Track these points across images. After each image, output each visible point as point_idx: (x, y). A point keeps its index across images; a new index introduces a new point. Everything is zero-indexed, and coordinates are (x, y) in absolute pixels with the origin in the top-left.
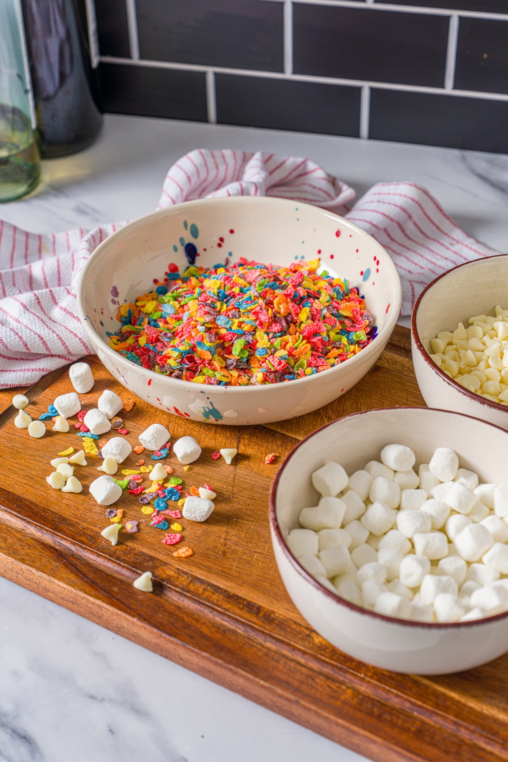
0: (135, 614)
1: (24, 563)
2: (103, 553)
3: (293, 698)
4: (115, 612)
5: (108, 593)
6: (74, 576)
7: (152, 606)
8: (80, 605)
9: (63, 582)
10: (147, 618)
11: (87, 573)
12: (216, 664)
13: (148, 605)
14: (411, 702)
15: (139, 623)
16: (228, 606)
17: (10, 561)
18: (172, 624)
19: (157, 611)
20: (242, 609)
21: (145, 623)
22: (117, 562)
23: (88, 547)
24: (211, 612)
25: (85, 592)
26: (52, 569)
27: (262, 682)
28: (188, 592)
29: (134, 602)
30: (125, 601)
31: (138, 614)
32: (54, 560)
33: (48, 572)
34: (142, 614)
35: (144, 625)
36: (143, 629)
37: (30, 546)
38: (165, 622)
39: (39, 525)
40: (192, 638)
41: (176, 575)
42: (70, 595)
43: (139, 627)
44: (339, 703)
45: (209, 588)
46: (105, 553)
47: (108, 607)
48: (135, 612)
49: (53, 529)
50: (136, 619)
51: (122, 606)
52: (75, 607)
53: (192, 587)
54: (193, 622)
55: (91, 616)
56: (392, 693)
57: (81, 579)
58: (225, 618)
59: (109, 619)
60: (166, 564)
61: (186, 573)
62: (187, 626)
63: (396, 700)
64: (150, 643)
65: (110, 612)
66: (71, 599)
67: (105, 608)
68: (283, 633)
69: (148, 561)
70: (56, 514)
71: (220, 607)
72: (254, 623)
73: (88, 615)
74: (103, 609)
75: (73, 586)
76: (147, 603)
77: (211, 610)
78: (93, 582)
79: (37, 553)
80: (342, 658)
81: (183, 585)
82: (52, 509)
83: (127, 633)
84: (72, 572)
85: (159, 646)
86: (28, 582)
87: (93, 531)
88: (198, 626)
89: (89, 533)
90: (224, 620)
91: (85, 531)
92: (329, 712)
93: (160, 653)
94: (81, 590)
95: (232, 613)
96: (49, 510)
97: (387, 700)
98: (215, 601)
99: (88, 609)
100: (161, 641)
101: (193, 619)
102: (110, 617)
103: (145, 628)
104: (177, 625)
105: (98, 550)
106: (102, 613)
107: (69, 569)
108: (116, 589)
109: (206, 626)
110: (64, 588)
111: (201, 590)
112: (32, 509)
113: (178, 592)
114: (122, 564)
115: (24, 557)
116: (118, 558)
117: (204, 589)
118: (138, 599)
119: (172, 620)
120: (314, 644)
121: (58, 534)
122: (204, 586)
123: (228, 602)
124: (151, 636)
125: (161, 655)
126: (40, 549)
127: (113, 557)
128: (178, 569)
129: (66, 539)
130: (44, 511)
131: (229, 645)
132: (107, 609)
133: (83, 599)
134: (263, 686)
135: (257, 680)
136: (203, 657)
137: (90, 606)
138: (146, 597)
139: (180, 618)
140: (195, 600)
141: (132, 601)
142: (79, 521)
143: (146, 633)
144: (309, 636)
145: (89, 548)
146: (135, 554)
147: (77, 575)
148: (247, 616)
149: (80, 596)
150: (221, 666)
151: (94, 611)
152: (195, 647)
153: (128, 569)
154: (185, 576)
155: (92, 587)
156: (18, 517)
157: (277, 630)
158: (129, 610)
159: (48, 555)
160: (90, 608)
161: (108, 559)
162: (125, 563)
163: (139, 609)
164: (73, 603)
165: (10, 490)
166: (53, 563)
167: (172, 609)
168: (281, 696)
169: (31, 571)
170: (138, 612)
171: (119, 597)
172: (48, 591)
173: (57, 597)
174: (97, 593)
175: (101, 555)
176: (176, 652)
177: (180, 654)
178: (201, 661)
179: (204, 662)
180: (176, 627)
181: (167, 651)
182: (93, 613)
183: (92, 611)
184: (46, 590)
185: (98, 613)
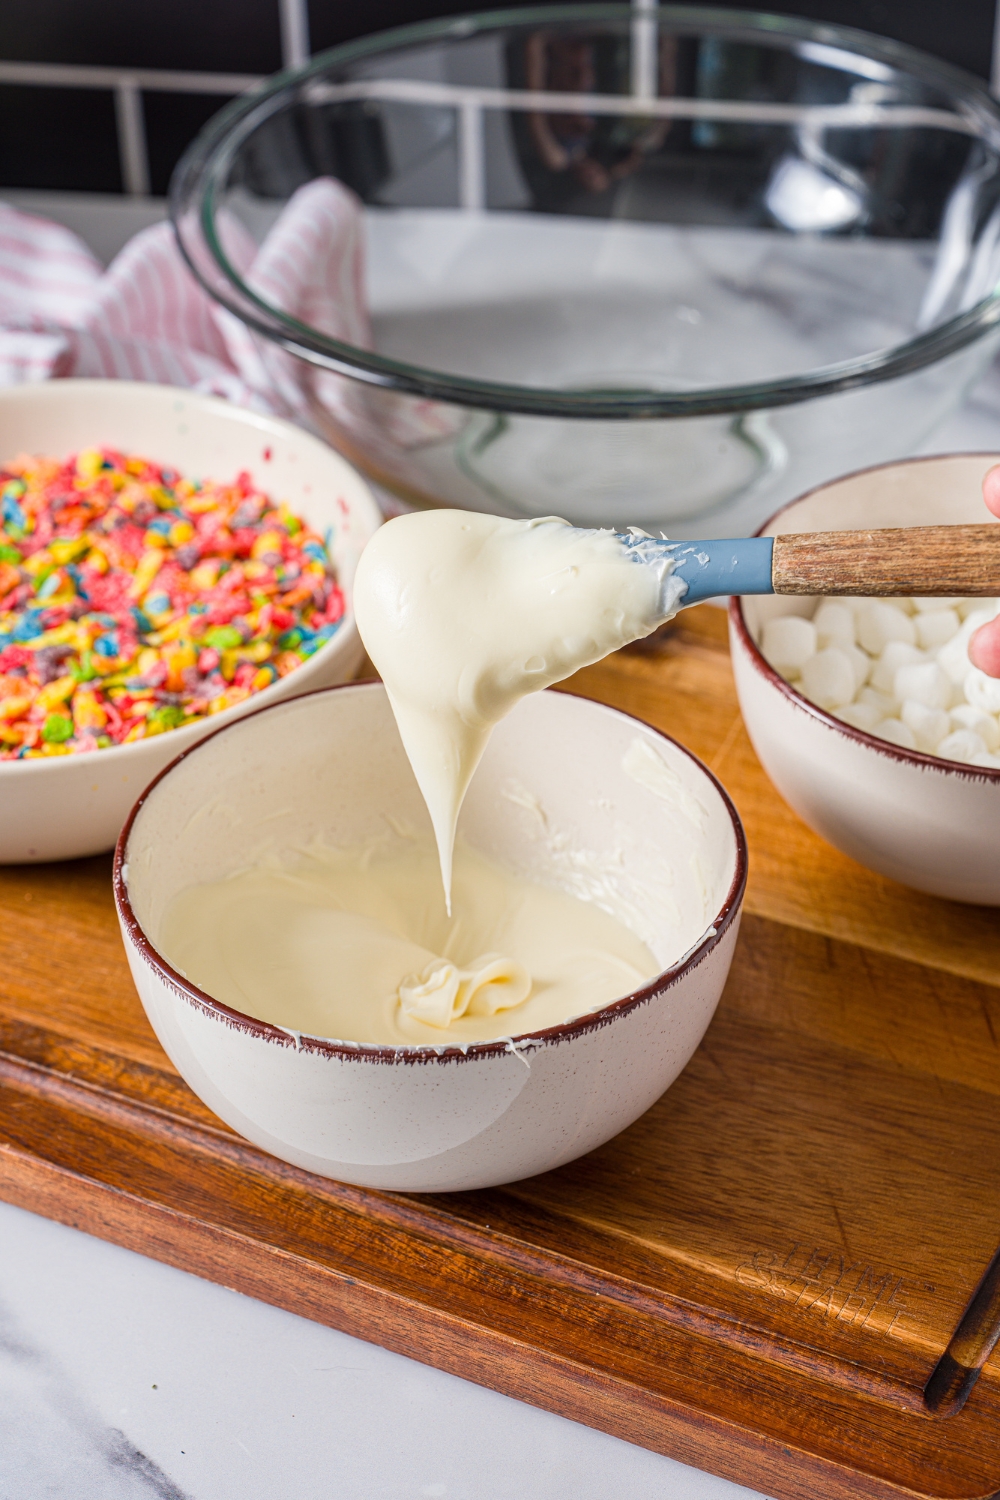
0: (6, 1137)
3: (342, 1276)
7: (42, 1120)
10: (31, 1143)
12: (180, 1222)
13: (33, 1120)
14: (587, 1273)
15: (15, 1154)
18: (85, 1152)
19: (53, 1130)
21: (26, 1153)
24: (168, 1128)
27: (276, 1251)
28: (119, 1090)
31: (12, 1137)
34: (21, 1136)
35: (25, 1157)
36: (23, 1165)
38: (71, 1149)
40: (128, 1176)
41: (92, 1061)
43: (14, 1161)
44: (437, 1281)
45: (163, 1082)
50: (7, 1146)
53: (126, 1082)
54: (131, 1146)
56: (548, 1257)
58: (198, 1137)
60: (70, 1041)
61: (112, 1056)
62: (117, 1155)
63: (559, 1272)
64: (38, 1197)
69: (32, 1037)
71: (186, 1115)
76: (31, 1115)
77: (169, 1124)
81: (108, 1078)
85: (59, 1200)
88: (140, 1152)
90: (194, 1142)
92: (416, 1298)
93: (60, 1217)
95: (213, 1126)
97: (539, 1272)
98: (176, 1106)
100: (63, 1189)
101: (129, 1140)
103: (27, 1164)
104: (94, 1154)
109: (157, 1152)
111: (145, 1087)
113: (97, 1093)
117: (151, 1084)
118: (12, 1108)
119: (84, 1144)
122: (152, 1079)
124: (41, 1180)
125: (65, 1223)
128: (96, 1050)
131: (206, 1185)
134: (277, 1259)
135: (267, 1247)
136: (152, 1212)
138: (28, 1105)
139: (101, 1140)
140: (134, 1107)
143: (31, 1173)
150: (190, 1225)
152: (133, 1193)
154: (112, 1062)
163: (13, 1126)
167: (84, 1125)
168: (316, 1277)
170: (11, 1133)
176: (95, 1211)
177: (104, 1212)
178: (148, 1221)
179: (154, 1222)
180: (92, 1158)
181: (76, 1211)
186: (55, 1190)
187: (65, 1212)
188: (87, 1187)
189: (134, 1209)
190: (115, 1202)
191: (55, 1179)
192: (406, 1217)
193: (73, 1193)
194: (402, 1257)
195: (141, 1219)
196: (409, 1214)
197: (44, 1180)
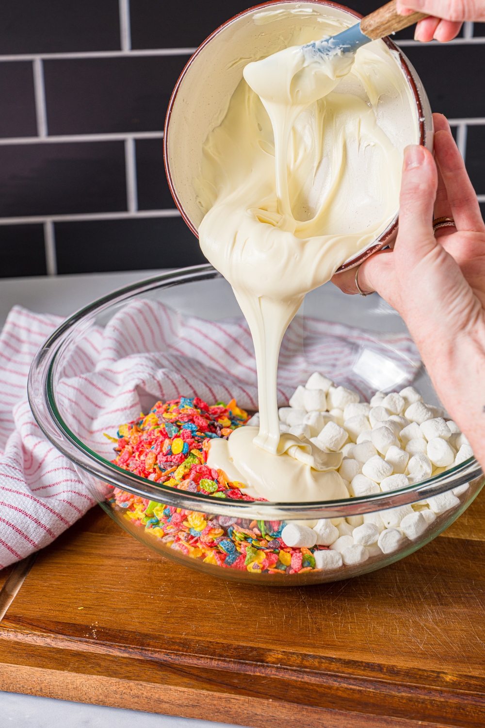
0: (268, 696)
1: (131, 680)
2: (203, 654)
4: (247, 700)
5: (231, 686)
6: (188, 679)
7: (279, 686)
8: (203, 706)
9: (180, 686)
10: (281, 697)
11: (199, 674)
12: (368, 719)
13: (276, 687)
15: (276, 703)
16: (350, 671)
17: (114, 681)
18: (308, 696)
19: (287, 690)
20: (364, 670)
21: (281, 702)
22: (222, 658)
23: (184, 653)
24: (335, 681)
25: (208, 690)
26: (162, 678)
27: (420, 723)
28: (306, 667)
29: (260, 687)
30: (251, 688)
31: (270, 696)
32: (159, 671)
33: (160, 682)
34: (274, 694)
35: (281, 704)
37: (127, 665)
38: (301, 697)
39: (123, 645)
40: (334, 703)
41: (286, 657)
42: (191, 697)
43: (275, 707)
45: (323, 661)
46: (206, 654)
47: (237, 697)
48: (266, 695)
49: (140, 646)
51: (251, 693)
52: (196, 711)
53: (306, 663)
54: (327, 690)
55: (216, 714)
57: (197, 680)
58: (352, 681)
59: (239, 710)
60: (270, 650)
61: (294, 653)
62: (323, 695)
65: (240, 702)
66: (191, 703)
67: (234, 699)
68: (414, 680)
69: (251, 651)
70: (135, 632)
71: (343, 672)
72: (383, 678)
73: (212, 715)
74: (233, 701)
75: (192, 688)
76: (273, 685)
77: (335, 679)
78: (209, 680)
79: (137, 668)
80: (479, 687)
81: (298, 663)
82: (127, 629)
83: (261, 720)
84: (183, 676)
85: (300, 721)
86: (136, 700)
87: (181, 639)
88: (333, 692)
89: (178, 641)
90: (350, 684)
91: (173, 640)
94: (203, 689)
95: (358, 675)
96: (125, 631)
98: (336, 670)
99: (213, 707)
100: (303, 715)
101: (324, 688)
102: (240, 708)
103: (283, 707)
104: (313, 696)
105: (196, 653)
106: (231, 706)
107: (179, 675)
108: (236, 681)
109: (340, 690)
110: (184, 692)
111: (317, 664)
112: (107, 633)
113: (295, 671)
114: (228, 659)
115: (127, 675)
116: (221, 656)
117: (319, 662)
118: (263, 683)
119: (305, 693)
120: (447, 682)
121: (148, 648)
122: (317, 660)
123: (348, 667)
126: (138, 665)
127: (215, 655)
128: (284, 652)
129: (158, 652)
130: (121, 633)
131: (372, 701)
132: (237, 699)
133: (207, 697)
135: (415, 721)
136: (352, 717)
137: (215, 702)
138: (269, 681)
139: (312, 690)
140: (316, 673)
141: (258, 687)
142: (161, 634)
143: (284, 711)
144: (438, 677)
145: (186, 654)
146: (235, 649)
147: (190, 678)
148: (373, 674)
149: (204, 694)
151: (220, 707)
152: (342, 710)
153: (234, 662)
154: (295, 656)
155: (211, 684)
156: (97, 643)
157: (407, 679)
158: (260, 694)
159: (150, 668)
160: (215, 705)
161: (210, 658)
162: (230, 658)
163: (268, 691)
164: (193, 706)
165: (73, 622)
166: (160, 673)
167: (300, 685)
169: (141, 685)
170: (269, 694)
171: (243, 686)
172: (161, 701)
173: (173, 706)
174: (219, 688)
175: (202, 657)
176: (319, 723)
177: (324, 722)
178: (350, 722)
179: (353, 722)
180: (313, 698)
181: (309, 725)
182: (219, 710)
183: (217, 709)
184: (159, 702)
185: (226, 707)
186: (299, 717)
188: (317, 711)
189: (343, 717)
190: (333, 716)
191: (300, 711)
192: (464, 699)
193: (308, 716)
194: (476, 715)
195: (346, 722)
196: (465, 697)
197: (293, 713)
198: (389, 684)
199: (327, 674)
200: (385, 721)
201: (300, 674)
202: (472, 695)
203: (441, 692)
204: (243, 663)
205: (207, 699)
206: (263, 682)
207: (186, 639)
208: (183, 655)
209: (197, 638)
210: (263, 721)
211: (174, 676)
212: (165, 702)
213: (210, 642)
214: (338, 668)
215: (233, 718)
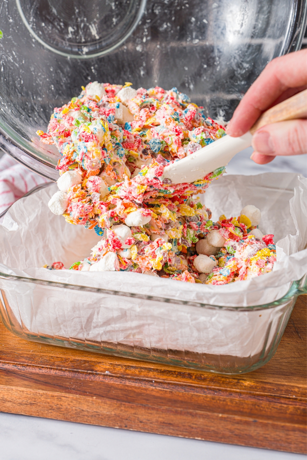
2: (44, 365)
3: (251, 420)
4: (75, 397)
5: (63, 387)
6: (28, 382)
7: (104, 388)
8: (39, 404)
9: (20, 387)
10: (104, 395)
11: (38, 379)
12: (176, 413)
13: (100, 388)
15: (99, 400)
16: (165, 377)
18: (126, 395)
19: (110, 390)
20: (176, 377)
22: (59, 368)
23: (29, 364)
25: (43, 390)
26: (7, 381)
27: (220, 415)
28: (128, 375)
29: (87, 388)
30: (80, 389)
31: (95, 394)
32: (6, 376)
33: (4, 383)
34: (98, 393)
35: (104, 400)
38: (120, 395)
40: (148, 400)
41: (112, 368)
42: (29, 396)
43: (99, 403)
44: (288, 416)
45: (143, 370)
46: (47, 365)
47: (67, 395)
48: (91, 394)
51: (79, 392)
54: (143, 391)
55: (50, 411)
57: (35, 383)
58: (165, 386)
59: (69, 407)
60: (100, 363)
61: (119, 365)
62: (139, 394)
65: (69, 399)
66: (29, 401)
67: (64, 397)
68: (218, 385)
69: (84, 363)
71: (158, 379)
72: (191, 383)
74: (63, 398)
75: (30, 388)
78: (46, 383)
80: (272, 390)
81: (121, 372)
83: (87, 416)
84: (25, 380)
87: (28, 354)
88: (148, 392)
89: (25, 356)
91: (22, 355)
92: (284, 422)
94: (39, 389)
95: (171, 381)
98: (153, 376)
99: (47, 405)
100: (121, 410)
101: (141, 389)
102: (69, 405)
104: (131, 395)
105: (39, 364)
106: (62, 403)
107: (21, 379)
108: (68, 384)
109: (154, 391)
110: (23, 391)
111: (137, 373)
114: (64, 369)
116: (59, 366)
117: (139, 371)
119: (125, 393)
120: (245, 386)
122: (137, 370)
123: (163, 375)
127: (54, 366)
128: (111, 364)
129: (8, 363)
131: (180, 399)
132: (66, 397)
133: (42, 396)
134: (221, 418)
135: (216, 414)
136: (163, 411)
137: (49, 400)
139: (131, 391)
140: (136, 379)
142: (13, 351)
144: (238, 382)
145: (31, 364)
146: (71, 361)
147: (30, 381)
148: (183, 380)
149: (39, 393)
150: (181, 413)
151: (53, 405)
152: (154, 405)
153: (69, 371)
154: (120, 367)
155: (46, 385)
157: (212, 384)
160: (48, 403)
161: (50, 368)
162: (66, 367)
163: (94, 391)
164: (31, 404)
168: (239, 422)
173: (14, 405)
175: (43, 367)
176: (136, 417)
177: (140, 417)
178: (161, 416)
179: (164, 416)
180: (130, 396)
181: (127, 419)
182: (52, 407)
183: (50, 406)
184: (3, 401)
185: (57, 405)
186: (118, 412)
187: (121, 422)
188: (133, 407)
189: (155, 412)
190: (146, 410)
191: (118, 407)
192: (259, 399)
193: (126, 411)
194: (269, 410)
195: (157, 416)
196: (260, 398)
197: (113, 408)
198: (197, 387)
199: (145, 380)
200: (191, 414)
201: (123, 381)
202: (267, 396)
203: (240, 394)
204: (76, 372)
205: (43, 397)
206: (91, 385)
207: (32, 355)
208: (28, 365)
209: (42, 354)
210: (88, 417)
211: (16, 380)
212: (9, 401)
213: (52, 357)
214: (155, 376)
215: (64, 414)
